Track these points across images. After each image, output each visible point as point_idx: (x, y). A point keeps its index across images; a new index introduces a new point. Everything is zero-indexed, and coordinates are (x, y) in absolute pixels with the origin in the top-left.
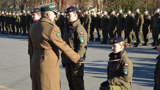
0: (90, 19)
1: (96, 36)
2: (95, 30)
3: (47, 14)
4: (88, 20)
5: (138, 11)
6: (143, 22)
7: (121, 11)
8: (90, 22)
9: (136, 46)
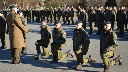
0: (32, 12)
1: (35, 19)
2: (35, 16)
3: (14, 9)
4: (31, 12)
5: (51, 8)
6: (53, 13)
7: (44, 8)
8: (32, 13)
9: (51, 23)
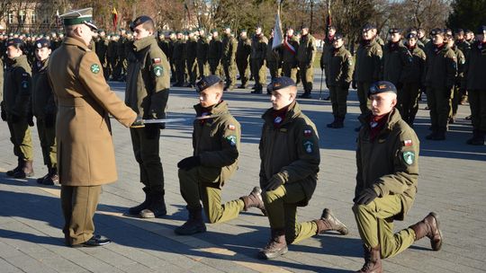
5: (228, 31)
6: (235, 50)
7: (202, 32)
9: (225, 90)
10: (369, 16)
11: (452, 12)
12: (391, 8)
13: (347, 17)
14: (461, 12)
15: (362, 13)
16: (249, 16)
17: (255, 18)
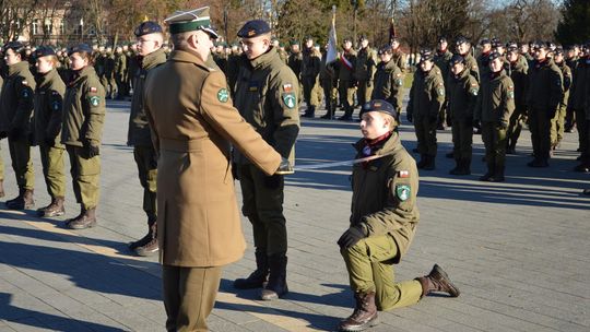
3: (190, 41)
10: (462, 25)
11: (562, 21)
12: (490, 16)
13: (435, 27)
14: (573, 21)
15: (453, 22)
16: (317, 25)
17: (323, 28)
